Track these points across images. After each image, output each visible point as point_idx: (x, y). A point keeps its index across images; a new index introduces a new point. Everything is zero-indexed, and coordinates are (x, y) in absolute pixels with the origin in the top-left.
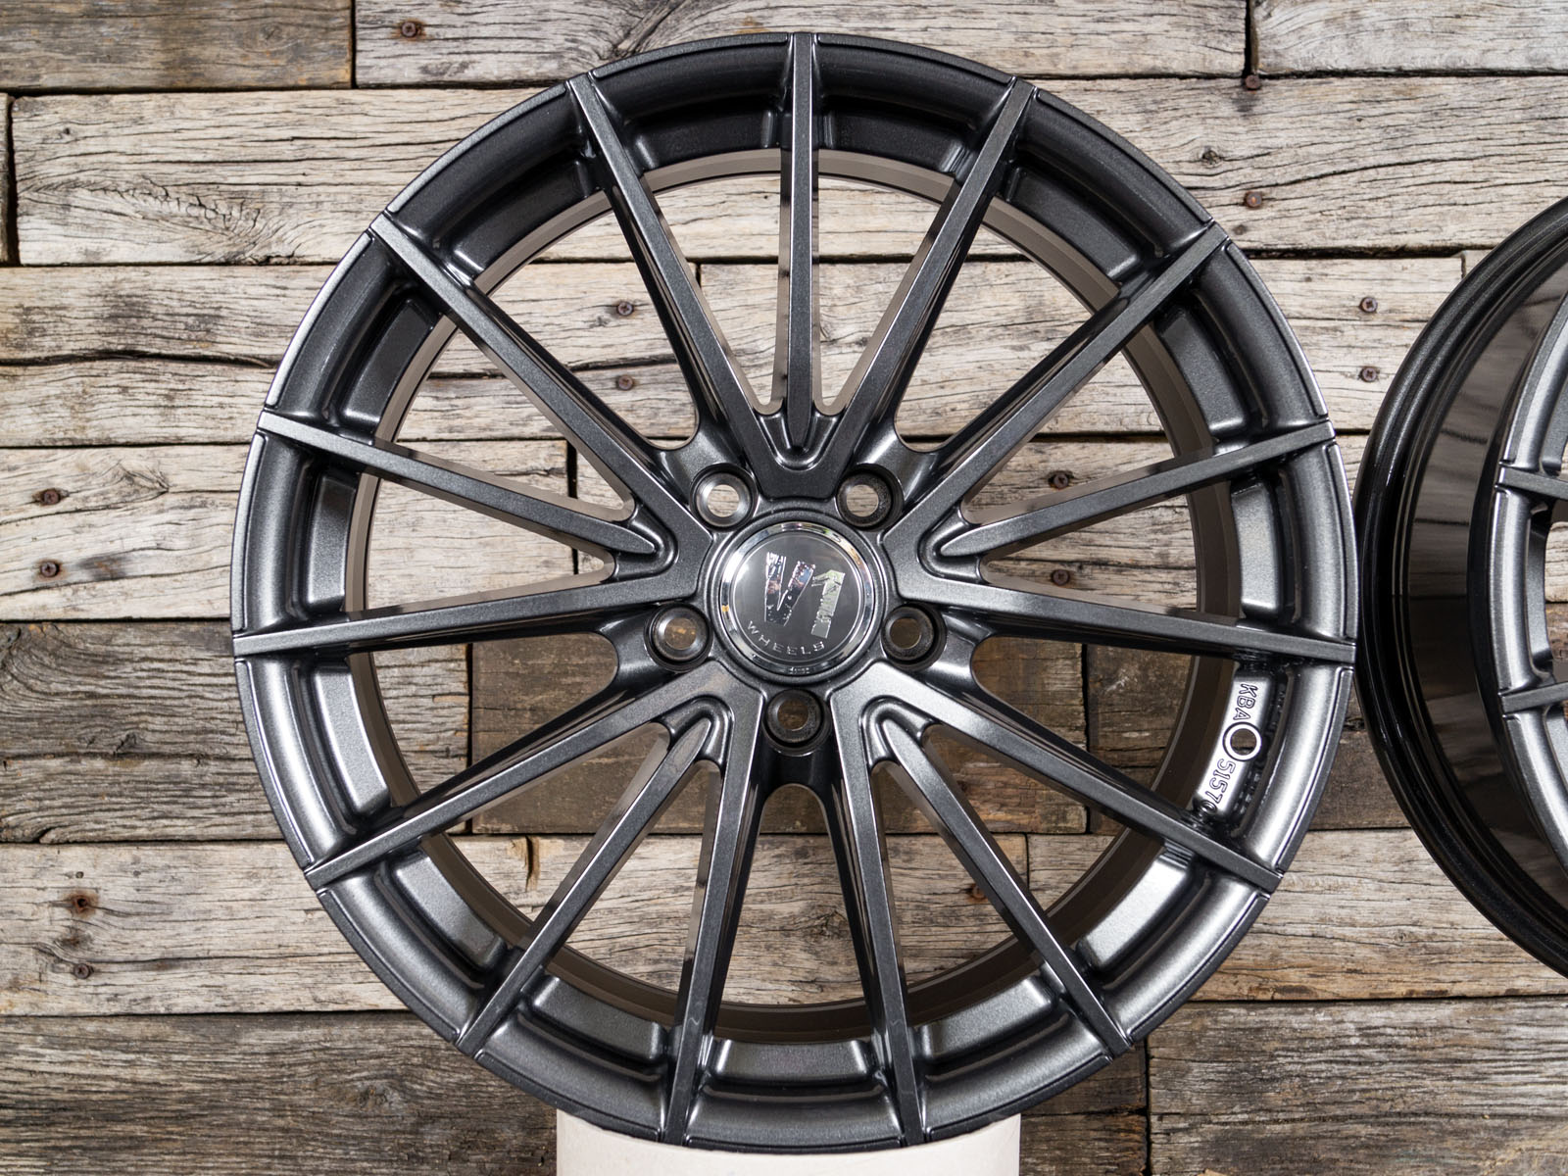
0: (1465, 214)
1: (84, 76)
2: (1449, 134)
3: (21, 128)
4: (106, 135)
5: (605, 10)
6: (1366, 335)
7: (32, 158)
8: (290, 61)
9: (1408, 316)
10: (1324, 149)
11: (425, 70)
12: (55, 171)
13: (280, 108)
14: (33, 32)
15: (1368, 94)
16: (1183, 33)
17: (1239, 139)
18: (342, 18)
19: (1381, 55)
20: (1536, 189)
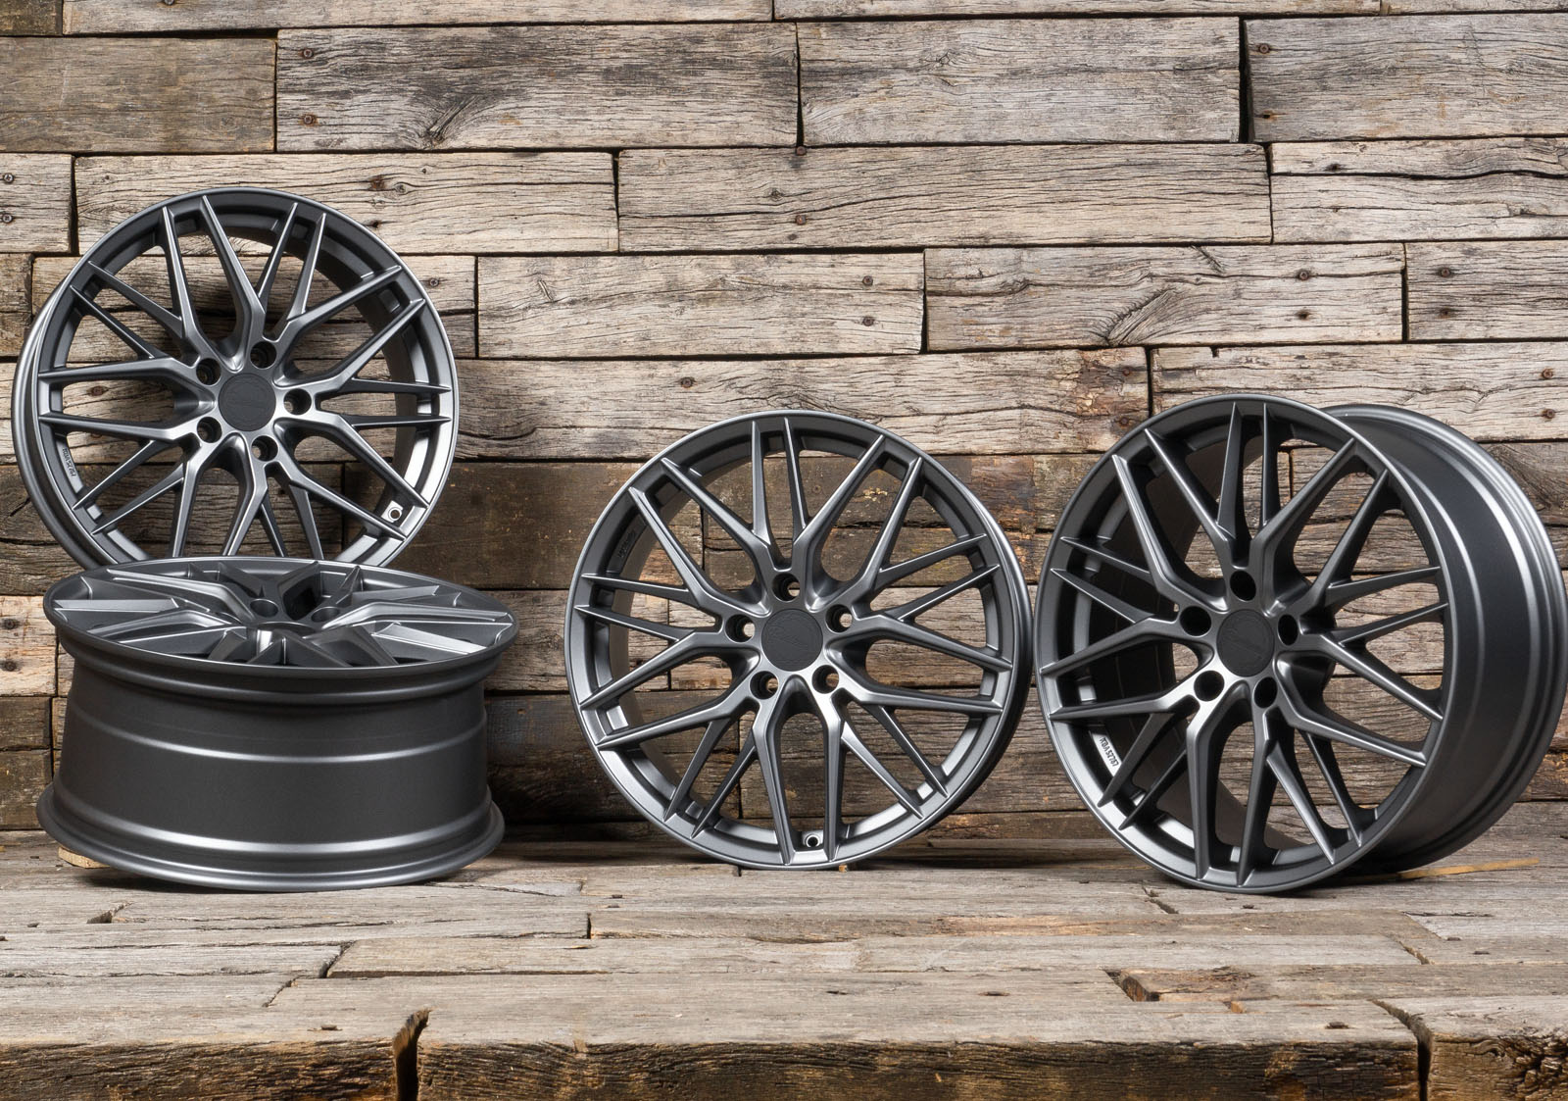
0: (925, 228)
1: (117, 145)
2: (914, 181)
3: (79, 175)
4: (130, 180)
5: (423, 109)
6: (865, 298)
7: (87, 193)
8: (238, 138)
9: (892, 288)
10: (843, 190)
11: (317, 143)
12: (101, 200)
13: (232, 164)
14: (87, 120)
15: (869, 157)
16: (760, 122)
17: (792, 184)
18: (268, 113)
19: (876, 135)
20: (968, 213)
